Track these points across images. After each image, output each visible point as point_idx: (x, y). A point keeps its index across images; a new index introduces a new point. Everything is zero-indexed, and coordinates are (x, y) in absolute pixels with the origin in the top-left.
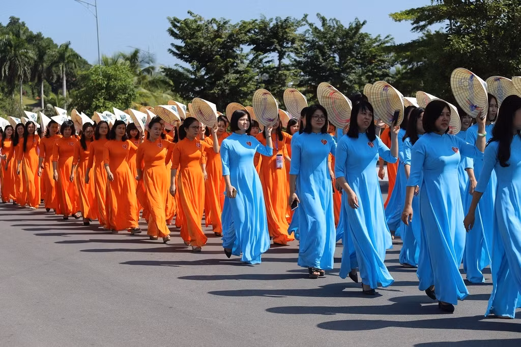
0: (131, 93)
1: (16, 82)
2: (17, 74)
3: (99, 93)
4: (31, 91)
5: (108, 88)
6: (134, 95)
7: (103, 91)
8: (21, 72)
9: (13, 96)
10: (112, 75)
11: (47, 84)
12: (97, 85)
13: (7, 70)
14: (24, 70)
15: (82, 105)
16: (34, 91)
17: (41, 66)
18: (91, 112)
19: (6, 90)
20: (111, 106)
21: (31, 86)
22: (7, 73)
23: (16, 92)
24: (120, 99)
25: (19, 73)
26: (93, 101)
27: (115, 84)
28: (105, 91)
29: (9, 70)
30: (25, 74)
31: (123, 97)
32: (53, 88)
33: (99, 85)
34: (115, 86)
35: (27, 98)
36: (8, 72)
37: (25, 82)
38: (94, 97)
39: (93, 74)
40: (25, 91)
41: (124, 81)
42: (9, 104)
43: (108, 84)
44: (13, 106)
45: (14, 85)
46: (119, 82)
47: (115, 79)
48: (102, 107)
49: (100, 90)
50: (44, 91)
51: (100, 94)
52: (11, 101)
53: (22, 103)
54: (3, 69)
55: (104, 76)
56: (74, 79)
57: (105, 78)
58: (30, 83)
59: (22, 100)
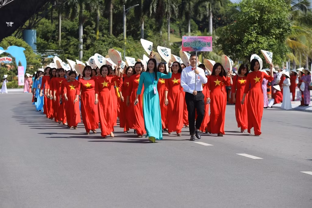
0: (286, 27)
1: (164, 20)
2: (164, 11)
3: (251, 26)
4: (178, 30)
5: (261, 21)
6: (290, 30)
7: (255, 25)
8: (168, 9)
9: (161, 32)
10: (266, 7)
11: (194, 23)
12: (249, 19)
13: (155, 8)
14: (172, 7)
15: (232, 39)
16: (182, 30)
17: (188, 4)
18: (242, 48)
19: (154, 27)
20: (264, 42)
21: (178, 25)
22: (155, 10)
23: (164, 29)
24: (274, 34)
25: (166, 10)
26: (245, 36)
27: (269, 17)
28: (258, 25)
29: (157, 8)
30: (173, 11)
31: (277, 32)
32: (199, 27)
33: (252, 18)
34: (269, 20)
35: (175, 36)
36: (157, 10)
37: (173, 21)
38: (245, 32)
39: (245, 6)
40: (173, 30)
41: (279, 14)
42: (157, 40)
43: (261, 16)
44: (161, 42)
45: (162, 22)
46: (274, 15)
47: (269, 12)
48: (254, 42)
49: (252, 24)
50: (191, 29)
51: (252, 28)
52: (158, 38)
53: (169, 40)
54: (151, 6)
55: (257, 9)
56: (219, 19)
57: (258, 10)
58: (178, 22)
59: (169, 37)
